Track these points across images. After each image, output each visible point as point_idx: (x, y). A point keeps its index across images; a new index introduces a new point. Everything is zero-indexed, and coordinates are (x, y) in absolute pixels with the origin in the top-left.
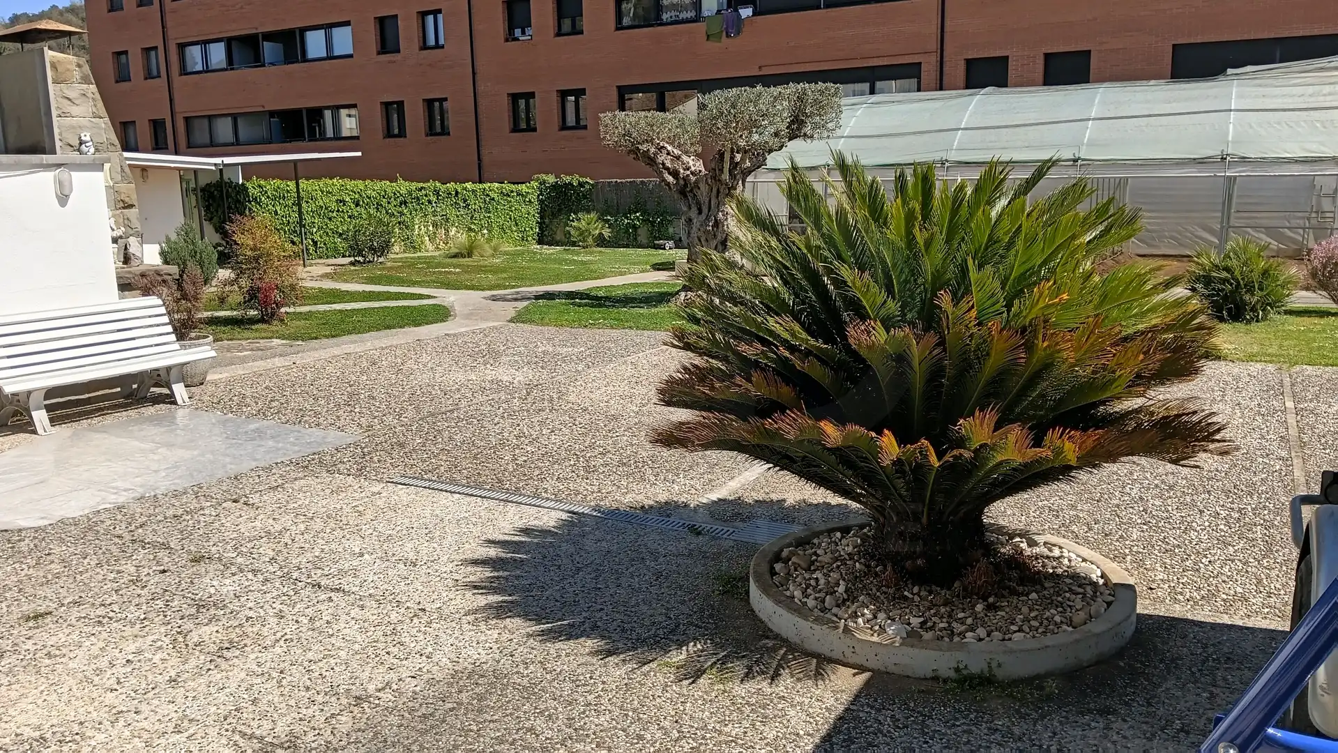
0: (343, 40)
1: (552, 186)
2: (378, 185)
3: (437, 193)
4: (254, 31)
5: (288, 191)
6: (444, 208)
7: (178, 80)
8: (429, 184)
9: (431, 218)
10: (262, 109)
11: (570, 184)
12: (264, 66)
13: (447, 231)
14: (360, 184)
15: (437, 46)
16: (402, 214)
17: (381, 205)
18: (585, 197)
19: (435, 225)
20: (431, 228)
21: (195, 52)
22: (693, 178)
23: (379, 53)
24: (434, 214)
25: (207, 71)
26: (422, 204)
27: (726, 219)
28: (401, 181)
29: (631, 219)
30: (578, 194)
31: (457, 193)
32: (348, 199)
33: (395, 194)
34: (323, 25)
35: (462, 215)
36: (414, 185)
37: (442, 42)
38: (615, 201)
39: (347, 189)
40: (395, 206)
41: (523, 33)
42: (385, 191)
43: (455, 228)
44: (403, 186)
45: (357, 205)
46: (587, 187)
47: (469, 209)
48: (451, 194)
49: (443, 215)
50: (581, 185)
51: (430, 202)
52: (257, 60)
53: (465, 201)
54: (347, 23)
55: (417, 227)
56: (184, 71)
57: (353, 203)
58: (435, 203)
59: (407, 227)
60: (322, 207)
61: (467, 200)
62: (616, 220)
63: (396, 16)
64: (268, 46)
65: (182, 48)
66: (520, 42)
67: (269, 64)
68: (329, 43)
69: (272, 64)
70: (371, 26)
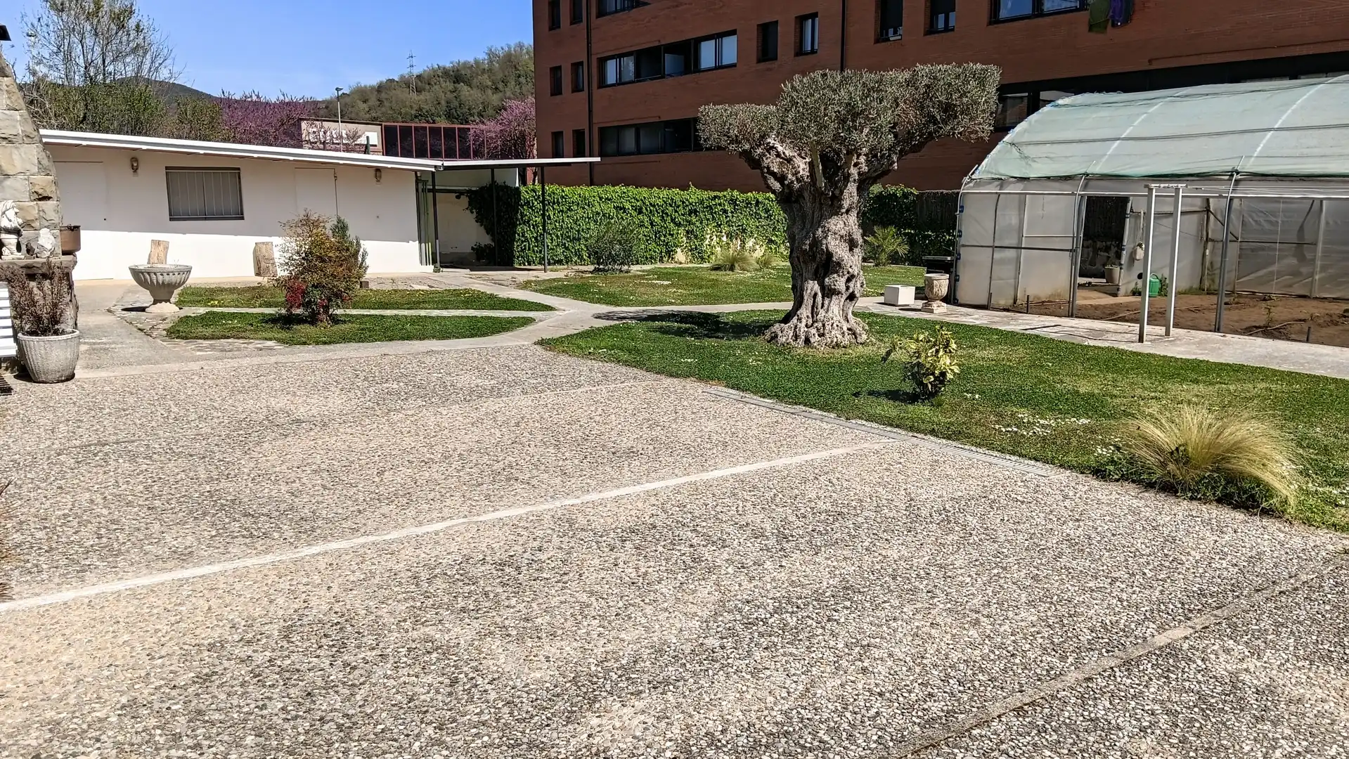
0: (730, 48)
1: (876, 196)
2: (665, 193)
3: (733, 202)
4: (657, 44)
5: (562, 197)
6: (742, 219)
7: (597, 93)
8: (725, 193)
9: (725, 229)
10: (657, 120)
11: (894, 195)
12: (663, 77)
13: (743, 242)
14: (644, 192)
15: (813, 52)
16: (690, 222)
17: (666, 213)
18: (908, 209)
19: (729, 235)
20: (724, 239)
21: (611, 66)
22: (797, 186)
23: (759, 61)
24: (729, 224)
25: (619, 84)
26: (715, 213)
27: (826, 238)
28: (693, 189)
29: (953, 236)
30: (901, 206)
31: (758, 202)
32: (628, 206)
33: (683, 202)
34: (714, 34)
35: (762, 226)
36: (706, 195)
37: (816, 47)
38: (940, 215)
39: (629, 197)
40: (683, 215)
41: (895, 33)
42: (672, 199)
43: (753, 240)
44: (694, 195)
45: (640, 212)
46: (911, 198)
47: (771, 220)
48: (751, 204)
49: (739, 226)
50: (905, 196)
51: (725, 211)
52: (659, 73)
53: (767, 211)
54: (733, 33)
55: (708, 236)
56: (602, 83)
57: (635, 210)
58: (732, 212)
59: (696, 237)
60: (598, 213)
61: (769, 211)
62: (937, 236)
63: (777, 22)
64: (668, 58)
65: (602, 62)
66: (889, 43)
67: (668, 75)
68: (718, 53)
69: (670, 75)
70: (754, 34)
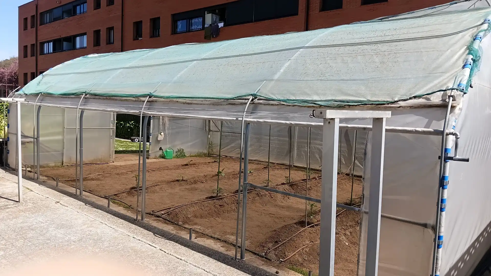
0: (85, 40)
7: (39, 57)
12: (62, 51)
15: (114, 43)
23: (94, 46)
25: (47, 53)
34: (79, 34)
37: (114, 41)
52: (61, 49)
54: (86, 34)
63: (100, 30)
64: (65, 44)
65: (42, 44)
66: (138, 40)
67: (64, 50)
68: (82, 42)
69: (65, 51)
70: (92, 35)
